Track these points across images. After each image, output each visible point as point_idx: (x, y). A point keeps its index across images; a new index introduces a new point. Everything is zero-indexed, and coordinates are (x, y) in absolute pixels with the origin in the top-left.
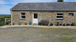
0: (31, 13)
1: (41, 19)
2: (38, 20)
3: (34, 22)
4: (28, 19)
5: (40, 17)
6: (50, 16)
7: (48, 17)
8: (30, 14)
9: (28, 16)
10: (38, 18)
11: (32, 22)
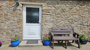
0: (18, 5)
1: (50, 25)
2: (42, 29)
3: (26, 36)
4: (6, 27)
5: (48, 18)
6: (77, 16)
7: (72, 17)
8: (14, 10)
9: (6, 15)
10: (40, 21)
11: (22, 37)
